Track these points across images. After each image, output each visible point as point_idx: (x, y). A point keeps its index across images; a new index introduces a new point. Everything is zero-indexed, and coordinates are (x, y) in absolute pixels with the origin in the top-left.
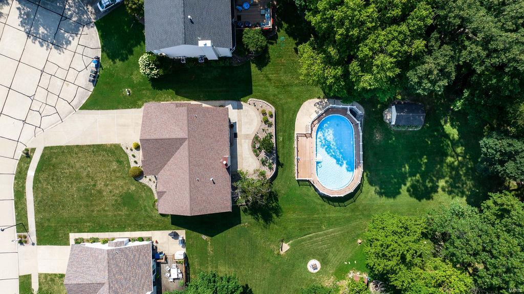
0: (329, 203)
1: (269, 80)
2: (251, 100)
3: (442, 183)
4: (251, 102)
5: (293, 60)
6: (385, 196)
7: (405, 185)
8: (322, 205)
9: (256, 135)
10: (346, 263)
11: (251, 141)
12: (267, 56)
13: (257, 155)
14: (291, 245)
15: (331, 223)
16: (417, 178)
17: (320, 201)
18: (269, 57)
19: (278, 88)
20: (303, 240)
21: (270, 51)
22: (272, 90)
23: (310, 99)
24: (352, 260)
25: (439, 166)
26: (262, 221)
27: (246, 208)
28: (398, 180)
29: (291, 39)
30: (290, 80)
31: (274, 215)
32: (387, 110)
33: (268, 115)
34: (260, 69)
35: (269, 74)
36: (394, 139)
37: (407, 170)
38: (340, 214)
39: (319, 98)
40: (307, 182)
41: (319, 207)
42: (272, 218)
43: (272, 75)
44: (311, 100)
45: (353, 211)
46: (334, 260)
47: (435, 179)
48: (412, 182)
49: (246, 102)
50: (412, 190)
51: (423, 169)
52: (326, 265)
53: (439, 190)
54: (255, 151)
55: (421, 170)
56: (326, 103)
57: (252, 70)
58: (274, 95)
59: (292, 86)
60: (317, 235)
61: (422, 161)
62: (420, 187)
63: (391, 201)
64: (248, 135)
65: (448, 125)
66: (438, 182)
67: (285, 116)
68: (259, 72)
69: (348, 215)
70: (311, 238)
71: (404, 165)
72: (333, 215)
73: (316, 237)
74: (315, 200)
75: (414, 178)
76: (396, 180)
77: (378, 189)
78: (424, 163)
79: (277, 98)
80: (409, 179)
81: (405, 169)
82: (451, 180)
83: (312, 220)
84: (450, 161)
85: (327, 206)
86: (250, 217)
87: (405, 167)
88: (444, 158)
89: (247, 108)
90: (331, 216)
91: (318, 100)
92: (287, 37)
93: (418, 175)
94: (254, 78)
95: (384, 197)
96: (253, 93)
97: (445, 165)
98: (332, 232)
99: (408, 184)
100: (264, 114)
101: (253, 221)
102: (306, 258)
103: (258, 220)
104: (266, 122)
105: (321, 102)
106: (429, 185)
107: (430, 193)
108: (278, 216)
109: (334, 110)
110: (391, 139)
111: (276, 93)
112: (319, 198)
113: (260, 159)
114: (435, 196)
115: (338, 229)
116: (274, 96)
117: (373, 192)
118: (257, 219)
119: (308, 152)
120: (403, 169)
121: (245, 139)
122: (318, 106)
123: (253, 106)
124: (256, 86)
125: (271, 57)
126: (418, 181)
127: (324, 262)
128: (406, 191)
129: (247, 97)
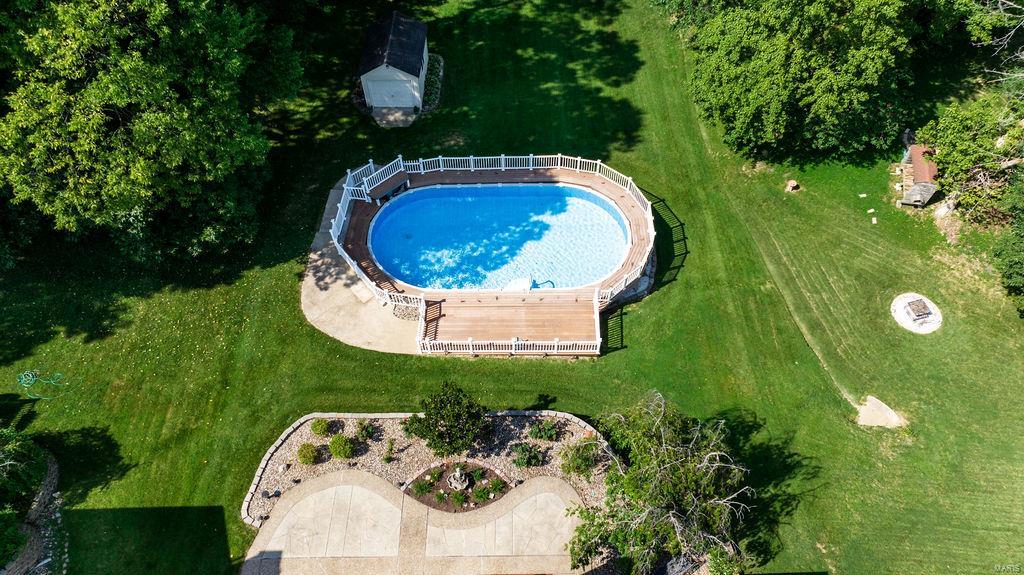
0: (679, 268)
1: (183, 435)
2: (249, 512)
3: (591, 25)
4: (257, 512)
5: (134, 346)
6: (636, 130)
7: (599, 90)
8: (688, 286)
9: (408, 492)
10: (874, 220)
11: (435, 513)
12: (74, 439)
13: (502, 487)
14: (861, 391)
15: (746, 265)
16: (578, 68)
17: (674, 293)
18: (86, 433)
19: (224, 406)
20: (830, 354)
21: (58, 426)
22: (228, 428)
23: (298, 301)
24: (860, 206)
25: (544, 29)
26: (794, 485)
27: (750, 548)
28: (587, 104)
29: (44, 350)
30: (206, 362)
31: (757, 438)
32: (377, 119)
33: (328, 441)
34: (124, 471)
35: (157, 435)
36: (465, 108)
37: (556, 85)
38: (713, 240)
39: (301, 276)
40: (611, 323)
41: (697, 296)
42: (769, 448)
43: (168, 424)
44: (303, 298)
45: (694, 206)
46: (876, 255)
47: (579, 37)
48: (592, 78)
49: (250, 536)
50: (614, 78)
51: (553, 56)
52: (898, 276)
53: (609, 29)
54: (484, 499)
55: (556, 59)
56: (322, 256)
57: (115, 504)
58: (254, 418)
59: (231, 356)
60: (798, 308)
61: (531, 58)
62: (605, 63)
63: (649, 119)
64: (405, 528)
65: (435, 10)
66: (589, 32)
67: (348, 384)
68: (134, 475)
69: (709, 219)
70: (814, 326)
71: (541, 91)
72: (717, 258)
73: (808, 309)
74: (673, 304)
75: (579, 72)
76: (587, 109)
77: (616, 145)
78: (535, 55)
79: (267, 408)
80: (583, 82)
81: (553, 88)
82: (581, 10)
83: (747, 318)
84: (532, 11)
85: (690, 272)
86: (783, 531)
87: (548, 89)
88: (523, 20)
89: (278, 533)
90: (721, 265)
91: (310, 280)
92: (29, 361)
93: (571, 66)
94: (154, 499)
95: (640, 133)
96: (222, 502)
97: (541, 19)
98: (778, 262)
99: (597, 83)
100: (318, 457)
101: (799, 516)
102: (897, 340)
103: (794, 497)
104: (356, 448)
105: (317, 269)
106: (596, 47)
107: (619, 46)
108: (756, 427)
109: (352, 235)
110: (465, 114)
111: (244, 412)
112: (665, 294)
113: (516, 473)
114: (625, 36)
115: (761, 248)
116: (257, 419)
117: (628, 155)
118: (789, 501)
119: (495, 313)
120: (555, 93)
121: (423, 543)
122: (328, 280)
123: (280, 503)
124: (194, 488)
125: (88, 424)
126: (587, 67)
127: (895, 283)
128: (619, 90)
129: (232, 528)
